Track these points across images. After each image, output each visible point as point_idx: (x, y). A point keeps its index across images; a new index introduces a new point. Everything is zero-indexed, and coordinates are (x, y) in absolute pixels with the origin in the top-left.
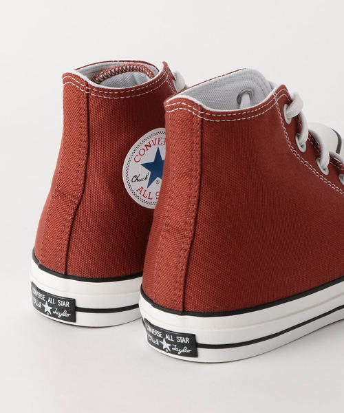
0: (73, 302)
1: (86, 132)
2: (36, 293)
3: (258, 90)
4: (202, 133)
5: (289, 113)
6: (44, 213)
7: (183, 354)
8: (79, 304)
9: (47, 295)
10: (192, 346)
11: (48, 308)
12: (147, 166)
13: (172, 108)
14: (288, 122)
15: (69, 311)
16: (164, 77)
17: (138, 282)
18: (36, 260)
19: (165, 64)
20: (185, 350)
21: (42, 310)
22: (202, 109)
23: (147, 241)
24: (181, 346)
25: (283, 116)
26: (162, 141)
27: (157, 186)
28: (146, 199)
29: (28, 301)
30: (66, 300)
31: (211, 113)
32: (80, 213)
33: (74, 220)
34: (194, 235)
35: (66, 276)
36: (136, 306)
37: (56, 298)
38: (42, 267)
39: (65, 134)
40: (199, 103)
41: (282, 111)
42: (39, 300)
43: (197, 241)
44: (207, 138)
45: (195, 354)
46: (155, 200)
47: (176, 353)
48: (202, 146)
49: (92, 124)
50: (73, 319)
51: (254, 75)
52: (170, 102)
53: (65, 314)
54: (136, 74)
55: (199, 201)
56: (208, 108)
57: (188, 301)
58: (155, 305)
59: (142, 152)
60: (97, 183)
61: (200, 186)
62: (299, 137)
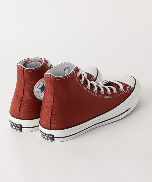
0: (21, 125)
1: (23, 80)
2: (11, 123)
3: (70, 67)
4: (54, 83)
5: (78, 74)
6: (12, 101)
7: (50, 140)
8: (23, 126)
9: (14, 124)
10: (53, 138)
11: (14, 127)
12: (40, 88)
13: (46, 76)
14: (78, 76)
15: (20, 128)
16: (45, 64)
17: (38, 120)
18: (11, 114)
19: (45, 59)
20: (51, 139)
21: (13, 127)
22: (54, 77)
23: (40, 109)
24: (50, 138)
25: (76, 75)
26: (44, 81)
27: (43, 94)
28: (40, 97)
29: (9, 125)
30: (19, 125)
31: (56, 77)
32: (22, 102)
33: (21, 104)
34: (53, 109)
35: (19, 118)
36: (38, 126)
37: (16, 124)
38: (12, 116)
39: (18, 80)
40: (53, 75)
41: (76, 74)
42: (12, 125)
43: (53, 111)
44: (55, 84)
45: (54, 140)
46: (43, 97)
47: (49, 139)
48: (54, 86)
49: (25, 78)
50: (21, 130)
51: (69, 63)
52: (45, 75)
53: (19, 129)
54: (37, 62)
55: (54, 100)
56: (55, 76)
57: (51, 126)
58: (43, 127)
59: (39, 85)
60: (27, 94)
61: (54, 96)
62: (81, 80)
